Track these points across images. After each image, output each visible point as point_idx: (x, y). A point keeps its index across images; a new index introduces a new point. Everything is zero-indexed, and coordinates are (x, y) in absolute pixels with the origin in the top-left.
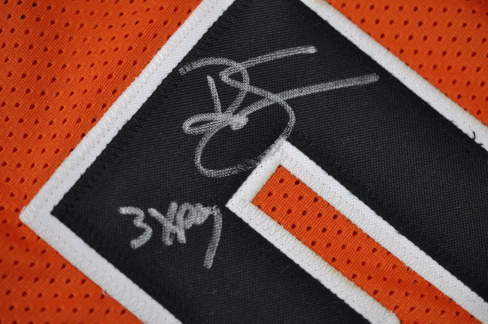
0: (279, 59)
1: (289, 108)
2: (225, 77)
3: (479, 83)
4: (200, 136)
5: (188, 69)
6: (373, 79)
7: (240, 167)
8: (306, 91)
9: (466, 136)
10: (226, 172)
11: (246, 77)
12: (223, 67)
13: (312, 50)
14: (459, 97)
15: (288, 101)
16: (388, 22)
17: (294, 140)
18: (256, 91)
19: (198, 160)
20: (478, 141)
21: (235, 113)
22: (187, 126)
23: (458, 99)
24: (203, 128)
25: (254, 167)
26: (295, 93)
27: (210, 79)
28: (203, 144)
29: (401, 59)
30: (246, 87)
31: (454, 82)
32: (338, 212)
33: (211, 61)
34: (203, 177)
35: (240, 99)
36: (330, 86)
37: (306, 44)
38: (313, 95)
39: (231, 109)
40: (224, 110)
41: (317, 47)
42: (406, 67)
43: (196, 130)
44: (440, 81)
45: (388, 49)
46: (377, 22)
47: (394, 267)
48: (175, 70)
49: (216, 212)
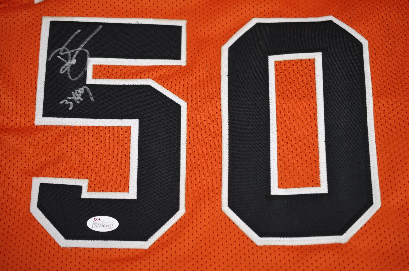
0: (72, 39)
1: (84, 49)
2: (61, 53)
3: (129, 9)
4: (67, 72)
5: (50, 58)
6: (101, 27)
7: (83, 72)
8: (85, 42)
9: (136, 24)
10: (80, 76)
11: (67, 49)
12: (59, 51)
13: (79, 31)
14: (127, 16)
15: (83, 48)
16: (94, 11)
17: (92, 56)
18: (72, 51)
19: (71, 78)
20: (140, 23)
21: (71, 60)
22: (61, 72)
23: (127, 17)
24: (66, 70)
25: (87, 70)
26: (83, 45)
27: (58, 56)
28: (69, 73)
29: (104, 17)
30: (69, 52)
31: (123, 13)
32: (117, 65)
33: (55, 52)
34: (75, 81)
35: (70, 56)
36: (91, 37)
37: (76, 30)
38: (88, 42)
39: (69, 60)
40: (68, 61)
41: (80, 29)
42: (107, 18)
43: (64, 71)
44: (119, 16)
45: (99, 17)
46: (91, 12)
47: (141, 68)
48: (47, 61)
49: (85, 87)
